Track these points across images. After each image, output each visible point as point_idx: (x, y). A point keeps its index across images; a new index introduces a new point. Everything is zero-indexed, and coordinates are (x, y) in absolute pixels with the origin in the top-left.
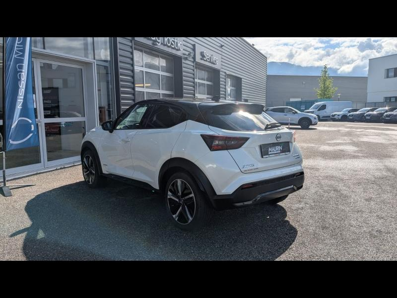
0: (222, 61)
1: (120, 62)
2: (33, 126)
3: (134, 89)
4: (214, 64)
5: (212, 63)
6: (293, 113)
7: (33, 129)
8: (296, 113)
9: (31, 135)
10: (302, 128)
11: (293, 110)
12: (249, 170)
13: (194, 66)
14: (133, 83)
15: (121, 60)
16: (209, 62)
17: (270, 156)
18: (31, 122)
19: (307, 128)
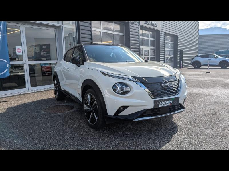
0: (161, 25)
3: (92, 42)
4: (155, 27)
5: (154, 26)
6: (215, 58)
8: (217, 57)
9: (7, 70)
10: (222, 68)
11: (215, 56)
13: (139, 28)
15: (81, 24)
16: (151, 25)
18: (7, 62)
19: (226, 68)
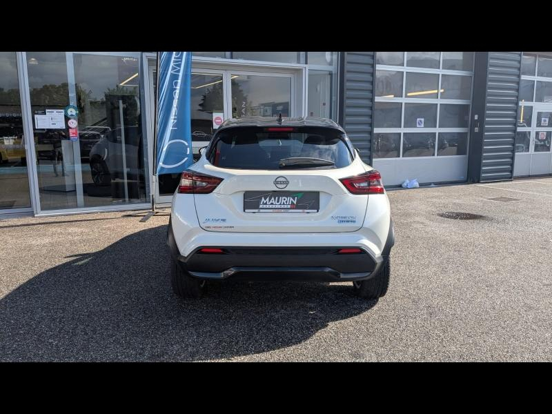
1: (348, 63)
2: (188, 149)
3: (372, 100)
7: (188, 153)
9: (186, 159)
12: (215, 227)
14: (372, 92)
17: (261, 211)
18: (187, 144)
